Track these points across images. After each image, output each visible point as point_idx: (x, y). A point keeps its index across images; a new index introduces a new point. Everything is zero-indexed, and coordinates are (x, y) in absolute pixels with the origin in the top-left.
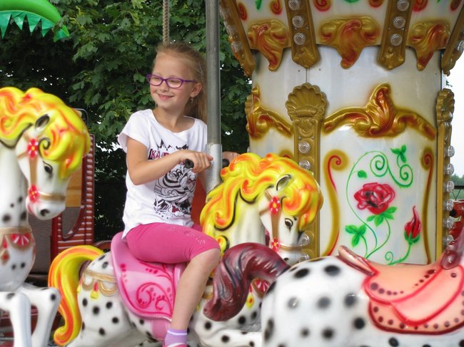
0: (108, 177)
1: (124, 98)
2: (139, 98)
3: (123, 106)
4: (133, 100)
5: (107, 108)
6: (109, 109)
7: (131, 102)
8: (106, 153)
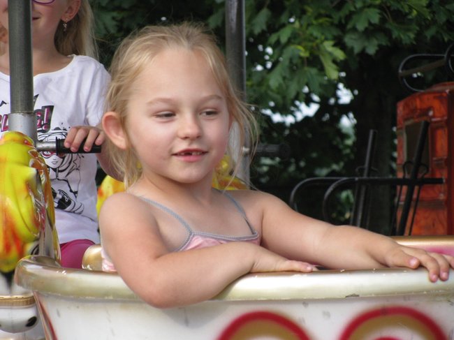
0: (285, 175)
1: (319, 16)
2: (349, 17)
3: (316, 33)
4: (336, 22)
5: (284, 39)
6: (289, 42)
7: (332, 24)
8: (281, 125)
